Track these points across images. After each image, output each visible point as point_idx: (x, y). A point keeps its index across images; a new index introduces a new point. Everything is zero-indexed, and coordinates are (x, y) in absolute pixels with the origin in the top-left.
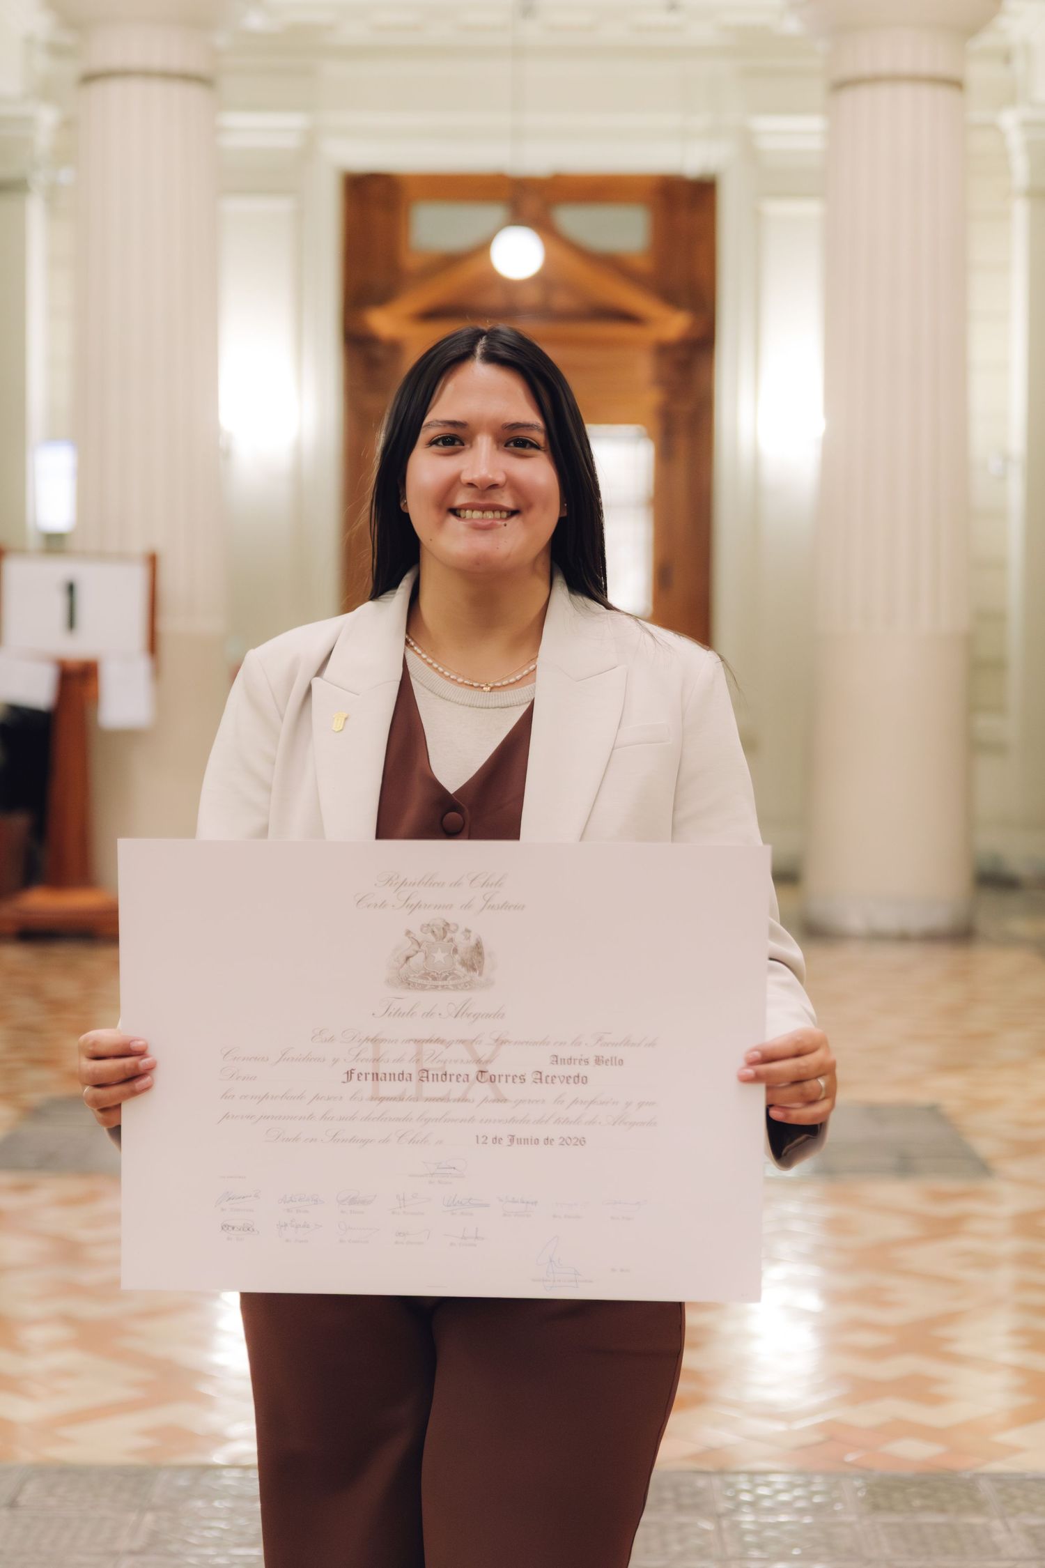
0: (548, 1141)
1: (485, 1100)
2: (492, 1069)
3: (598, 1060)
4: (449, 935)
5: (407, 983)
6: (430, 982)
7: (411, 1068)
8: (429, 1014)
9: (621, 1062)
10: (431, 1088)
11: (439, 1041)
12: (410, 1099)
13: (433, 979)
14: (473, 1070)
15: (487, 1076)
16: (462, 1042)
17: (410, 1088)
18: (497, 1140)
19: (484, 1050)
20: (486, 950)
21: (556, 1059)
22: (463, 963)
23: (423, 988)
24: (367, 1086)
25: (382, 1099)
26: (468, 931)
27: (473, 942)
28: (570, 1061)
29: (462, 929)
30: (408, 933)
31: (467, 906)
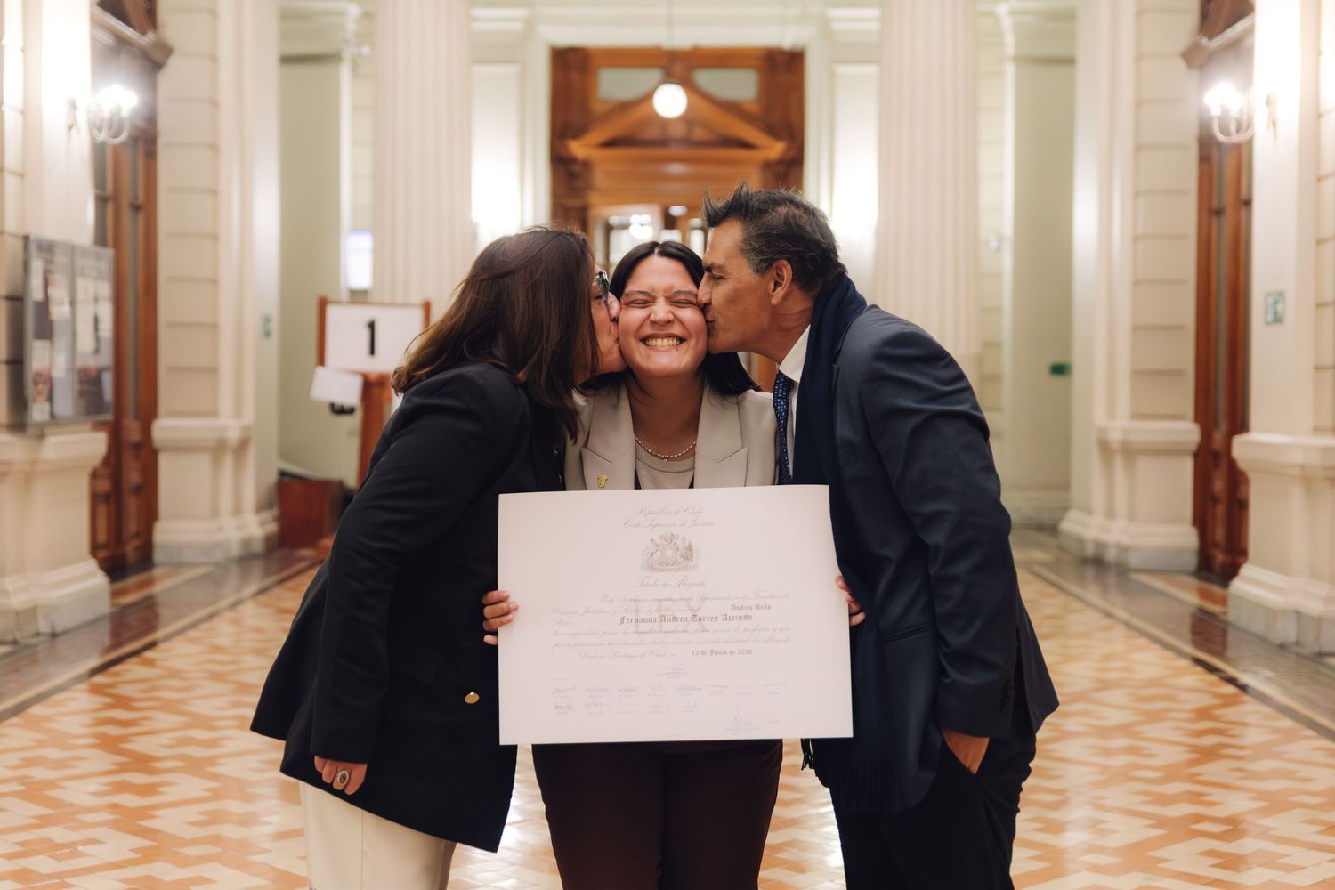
0: (732, 652)
1: (696, 631)
2: (700, 614)
3: (757, 607)
4: (674, 541)
5: (653, 569)
6: (664, 567)
7: (656, 615)
8: (665, 585)
9: (769, 607)
10: (668, 626)
11: (671, 599)
12: (656, 632)
13: (666, 565)
14: (689, 615)
15: (697, 618)
16: (682, 599)
17: (656, 626)
18: (704, 653)
19: (694, 604)
20: (694, 549)
21: (734, 607)
22: (682, 556)
23: (661, 570)
24: (632, 627)
25: (640, 633)
26: (684, 538)
27: (687, 544)
28: (742, 608)
29: (680, 537)
30: (652, 540)
31: (684, 525)
